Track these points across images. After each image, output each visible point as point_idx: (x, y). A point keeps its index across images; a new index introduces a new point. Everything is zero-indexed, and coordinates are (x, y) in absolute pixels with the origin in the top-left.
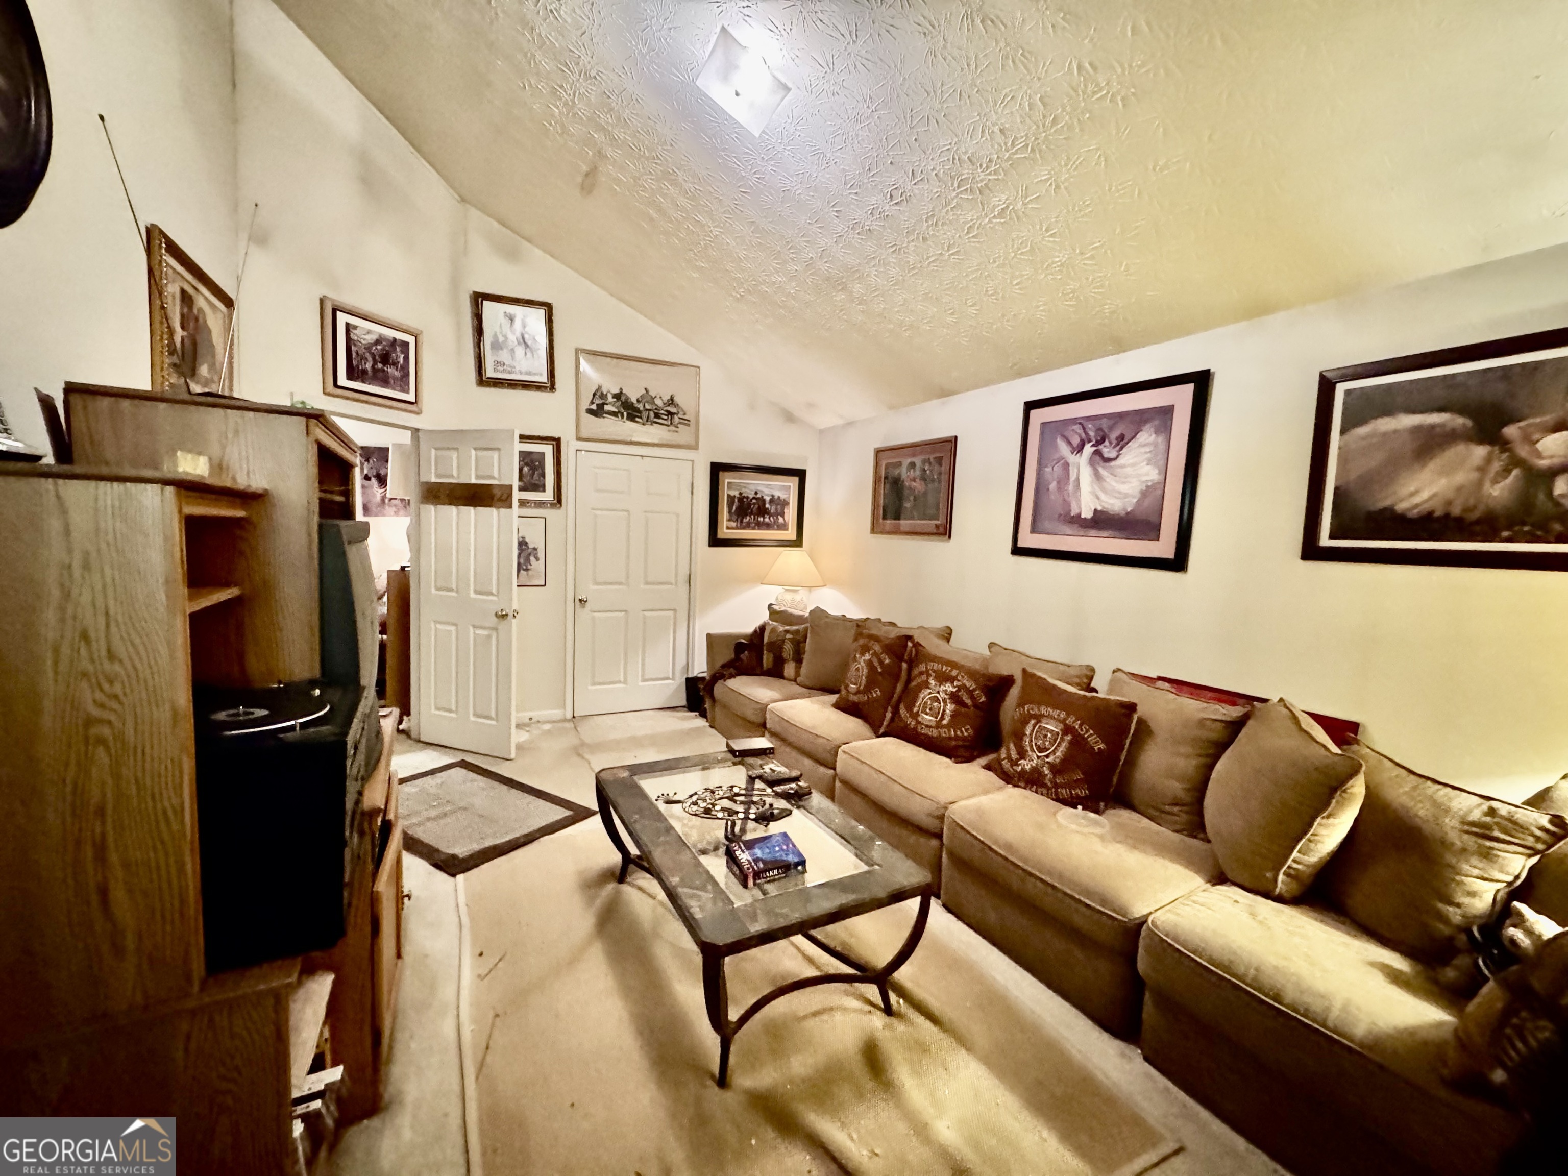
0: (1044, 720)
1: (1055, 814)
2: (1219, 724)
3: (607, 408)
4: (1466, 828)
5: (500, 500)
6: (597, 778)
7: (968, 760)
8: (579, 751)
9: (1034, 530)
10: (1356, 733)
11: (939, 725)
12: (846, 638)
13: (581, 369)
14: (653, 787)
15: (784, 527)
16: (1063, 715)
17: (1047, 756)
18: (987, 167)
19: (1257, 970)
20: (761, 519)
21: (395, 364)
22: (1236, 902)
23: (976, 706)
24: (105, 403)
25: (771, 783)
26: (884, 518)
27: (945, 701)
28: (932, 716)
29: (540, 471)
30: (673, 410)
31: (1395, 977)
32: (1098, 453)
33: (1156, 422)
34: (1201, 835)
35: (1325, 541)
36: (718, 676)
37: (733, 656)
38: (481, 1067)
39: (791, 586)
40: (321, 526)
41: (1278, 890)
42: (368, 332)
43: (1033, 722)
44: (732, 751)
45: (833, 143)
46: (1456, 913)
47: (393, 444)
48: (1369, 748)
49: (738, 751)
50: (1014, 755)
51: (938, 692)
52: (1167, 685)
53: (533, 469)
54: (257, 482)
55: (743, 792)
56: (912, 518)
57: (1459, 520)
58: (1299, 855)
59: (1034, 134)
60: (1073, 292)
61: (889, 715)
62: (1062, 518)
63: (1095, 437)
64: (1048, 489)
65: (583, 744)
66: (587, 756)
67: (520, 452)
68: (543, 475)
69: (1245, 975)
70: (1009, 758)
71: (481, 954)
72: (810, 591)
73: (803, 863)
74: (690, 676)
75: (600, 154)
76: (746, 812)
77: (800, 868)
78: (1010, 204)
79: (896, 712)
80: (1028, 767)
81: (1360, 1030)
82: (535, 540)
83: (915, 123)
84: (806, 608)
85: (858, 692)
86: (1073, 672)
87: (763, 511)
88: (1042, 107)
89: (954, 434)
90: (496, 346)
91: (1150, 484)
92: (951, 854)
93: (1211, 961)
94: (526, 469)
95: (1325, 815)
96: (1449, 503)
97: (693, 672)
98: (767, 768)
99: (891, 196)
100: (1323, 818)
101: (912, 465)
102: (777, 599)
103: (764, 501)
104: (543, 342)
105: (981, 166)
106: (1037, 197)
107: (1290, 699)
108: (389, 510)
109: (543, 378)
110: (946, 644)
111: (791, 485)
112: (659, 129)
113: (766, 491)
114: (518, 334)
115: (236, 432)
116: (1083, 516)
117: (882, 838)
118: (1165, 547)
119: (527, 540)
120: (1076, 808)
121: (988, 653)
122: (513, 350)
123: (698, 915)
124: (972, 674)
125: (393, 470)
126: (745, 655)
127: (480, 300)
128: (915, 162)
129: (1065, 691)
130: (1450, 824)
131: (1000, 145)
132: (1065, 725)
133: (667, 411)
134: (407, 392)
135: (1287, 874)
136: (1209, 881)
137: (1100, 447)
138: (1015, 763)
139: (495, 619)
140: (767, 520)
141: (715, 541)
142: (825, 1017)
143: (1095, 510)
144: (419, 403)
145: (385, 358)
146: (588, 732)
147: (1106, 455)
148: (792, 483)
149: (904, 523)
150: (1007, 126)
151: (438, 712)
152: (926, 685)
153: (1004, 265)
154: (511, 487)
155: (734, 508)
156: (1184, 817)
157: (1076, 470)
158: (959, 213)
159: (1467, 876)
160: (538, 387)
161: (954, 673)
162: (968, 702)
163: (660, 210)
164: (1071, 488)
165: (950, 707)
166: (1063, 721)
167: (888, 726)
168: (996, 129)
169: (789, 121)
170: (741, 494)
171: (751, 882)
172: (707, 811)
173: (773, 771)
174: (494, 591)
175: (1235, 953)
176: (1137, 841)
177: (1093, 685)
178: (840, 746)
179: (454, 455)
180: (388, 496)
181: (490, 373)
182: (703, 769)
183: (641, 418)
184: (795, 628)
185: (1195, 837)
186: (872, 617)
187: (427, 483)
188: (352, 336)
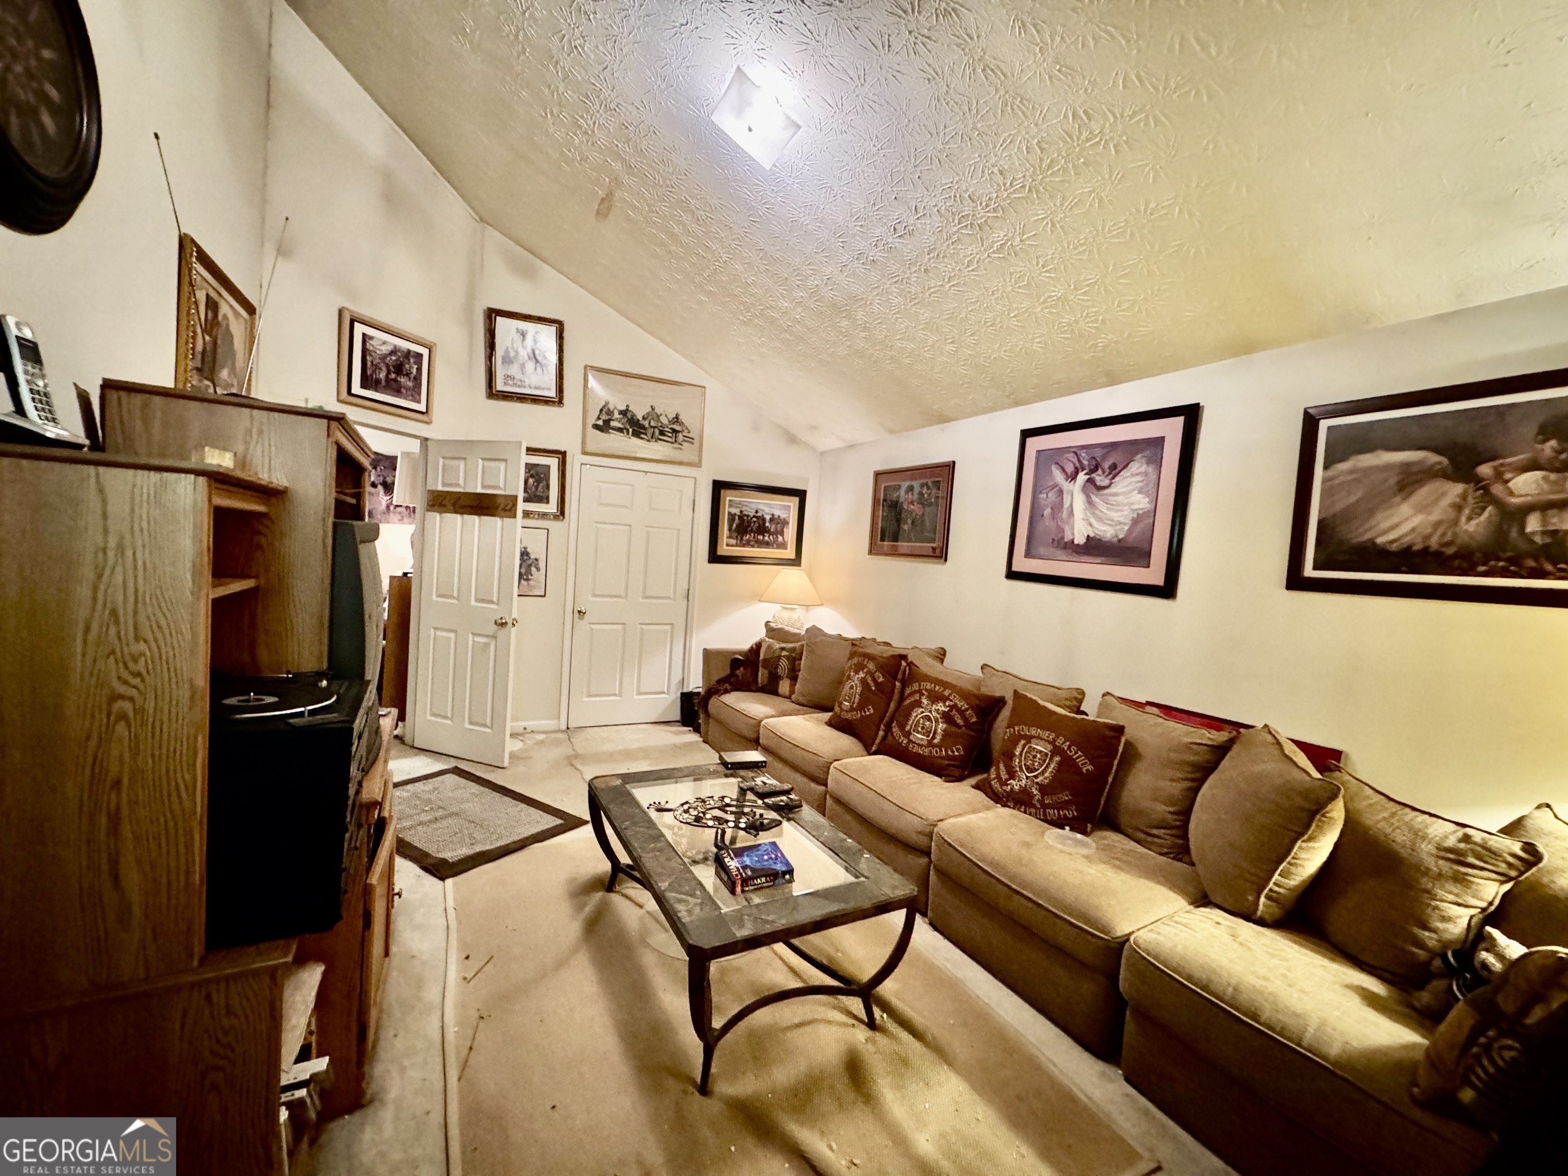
0: (1033, 741)
1: (1043, 833)
2: (1205, 748)
3: (613, 424)
4: (1442, 854)
5: (504, 510)
6: (590, 786)
7: (960, 779)
8: (572, 761)
9: (1028, 554)
10: (1339, 761)
11: (930, 744)
12: (841, 656)
13: (589, 386)
14: (644, 795)
15: (783, 546)
16: (1053, 736)
17: (1036, 777)
18: (987, 206)
19: (1235, 989)
20: (761, 537)
21: (408, 375)
22: (1218, 923)
23: (968, 725)
24: (138, 400)
25: (762, 796)
26: (882, 540)
27: (937, 721)
28: (924, 735)
29: (545, 482)
30: (677, 428)
31: (1371, 1000)
32: (1091, 481)
33: (1147, 453)
34: (1186, 859)
35: (1309, 571)
36: (713, 690)
37: (728, 672)
38: (464, 1066)
39: (787, 604)
40: (335, 525)
41: (1259, 913)
42: (383, 342)
43: (1023, 742)
44: (724, 764)
45: (840, 178)
46: (1431, 938)
47: (403, 453)
48: (1350, 775)
49: (731, 763)
50: (1004, 776)
51: (930, 712)
52: (1155, 710)
53: (538, 481)
54: (277, 478)
55: (734, 803)
56: (910, 541)
57: (1438, 554)
58: (1280, 878)
59: (1031, 176)
60: (1069, 325)
61: (881, 733)
62: (1056, 543)
63: (1089, 465)
64: (1043, 515)
65: (576, 756)
66: (579, 766)
67: (527, 464)
68: (548, 487)
69: (1224, 993)
70: (998, 777)
71: (467, 958)
72: (807, 610)
73: (791, 872)
74: (685, 691)
75: (617, 182)
76: (737, 822)
77: (787, 877)
78: (1008, 240)
79: (888, 729)
80: (1017, 788)
81: (1334, 1050)
82: (537, 551)
83: (918, 162)
84: (802, 626)
85: (852, 709)
86: (1063, 694)
87: (762, 530)
88: (1039, 151)
89: (952, 459)
90: (507, 360)
91: (1141, 512)
92: (938, 871)
93: (1190, 978)
94: (531, 481)
95: (1306, 837)
96: (1428, 537)
97: (688, 687)
98: (759, 781)
99: (895, 229)
100: (1303, 841)
101: (911, 489)
102: (774, 616)
103: (764, 520)
104: (553, 359)
105: (981, 204)
106: (1034, 235)
107: (1274, 726)
108: (394, 517)
109: (552, 393)
110: (939, 664)
111: (791, 504)
112: (674, 159)
113: (767, 510)
114: (529, 350)
115: (261, 432)
116: (1076, 542)
117: (870, 852)
118: (1154, 575)
119: (529, 550)
120: (1063, 829)
121: (981, 675)
122: (523, 366)
123: (686, 919)
124: (965, 695)
125: (400, 478)
126: (740, 672)
127: (494, 315)
128: (917, 198)
129: (1055, 713)
130: (1426, 848)
131: (998, 185)
132: (1055, 747)
133: (672, 429)
134: (419, 402)
135: (1268, 897)
136: (1191, 904)
137: (1093, 475)
138: (1004, 783)
139: (496, 627)
140: (766, 538)
141: (715, 558)
142: (807, 1029)
143: (1088, 536)
144: (430, 412)
145: (399, 368)
146: (581, 743)
147: (1098, 483)
148: (793, 503)
149: (903, 545)
150: (1006, 167)
151: (433, 719)
152: (918, 704)
153: (1002, 298)
154: (516, 497)
155: (734, 526)
156: (1170, 841)
157: (1069, 498)
158: (959, 247)
159: (1442, 901)
160: (546, 401)
161: (946, 693)
162: (960, 721)
163: (673, 236)
164: (1065, 514)
165: (942, 726)
166: (1052, 743)
167: (881, 743)
168: (996, 170)
169: (799, 156)
170: (741, 512)
171: (738, 889)
172: (698, 819)
173: (765, 783)
174: (495, 599)
175: (1215, 971)
176: (1122, 863)
177: (1082, 708)
178: (831, 763)
179: (462, 464)
180: (395, 503)
181: (500, 386)
182: (695, 780)
183: (645, 434)
184: (790, 645)
185: (1180, 860)
186: (868, 637)
187: (433, 492)
188: (368, 346)
